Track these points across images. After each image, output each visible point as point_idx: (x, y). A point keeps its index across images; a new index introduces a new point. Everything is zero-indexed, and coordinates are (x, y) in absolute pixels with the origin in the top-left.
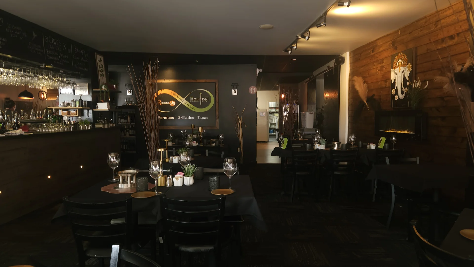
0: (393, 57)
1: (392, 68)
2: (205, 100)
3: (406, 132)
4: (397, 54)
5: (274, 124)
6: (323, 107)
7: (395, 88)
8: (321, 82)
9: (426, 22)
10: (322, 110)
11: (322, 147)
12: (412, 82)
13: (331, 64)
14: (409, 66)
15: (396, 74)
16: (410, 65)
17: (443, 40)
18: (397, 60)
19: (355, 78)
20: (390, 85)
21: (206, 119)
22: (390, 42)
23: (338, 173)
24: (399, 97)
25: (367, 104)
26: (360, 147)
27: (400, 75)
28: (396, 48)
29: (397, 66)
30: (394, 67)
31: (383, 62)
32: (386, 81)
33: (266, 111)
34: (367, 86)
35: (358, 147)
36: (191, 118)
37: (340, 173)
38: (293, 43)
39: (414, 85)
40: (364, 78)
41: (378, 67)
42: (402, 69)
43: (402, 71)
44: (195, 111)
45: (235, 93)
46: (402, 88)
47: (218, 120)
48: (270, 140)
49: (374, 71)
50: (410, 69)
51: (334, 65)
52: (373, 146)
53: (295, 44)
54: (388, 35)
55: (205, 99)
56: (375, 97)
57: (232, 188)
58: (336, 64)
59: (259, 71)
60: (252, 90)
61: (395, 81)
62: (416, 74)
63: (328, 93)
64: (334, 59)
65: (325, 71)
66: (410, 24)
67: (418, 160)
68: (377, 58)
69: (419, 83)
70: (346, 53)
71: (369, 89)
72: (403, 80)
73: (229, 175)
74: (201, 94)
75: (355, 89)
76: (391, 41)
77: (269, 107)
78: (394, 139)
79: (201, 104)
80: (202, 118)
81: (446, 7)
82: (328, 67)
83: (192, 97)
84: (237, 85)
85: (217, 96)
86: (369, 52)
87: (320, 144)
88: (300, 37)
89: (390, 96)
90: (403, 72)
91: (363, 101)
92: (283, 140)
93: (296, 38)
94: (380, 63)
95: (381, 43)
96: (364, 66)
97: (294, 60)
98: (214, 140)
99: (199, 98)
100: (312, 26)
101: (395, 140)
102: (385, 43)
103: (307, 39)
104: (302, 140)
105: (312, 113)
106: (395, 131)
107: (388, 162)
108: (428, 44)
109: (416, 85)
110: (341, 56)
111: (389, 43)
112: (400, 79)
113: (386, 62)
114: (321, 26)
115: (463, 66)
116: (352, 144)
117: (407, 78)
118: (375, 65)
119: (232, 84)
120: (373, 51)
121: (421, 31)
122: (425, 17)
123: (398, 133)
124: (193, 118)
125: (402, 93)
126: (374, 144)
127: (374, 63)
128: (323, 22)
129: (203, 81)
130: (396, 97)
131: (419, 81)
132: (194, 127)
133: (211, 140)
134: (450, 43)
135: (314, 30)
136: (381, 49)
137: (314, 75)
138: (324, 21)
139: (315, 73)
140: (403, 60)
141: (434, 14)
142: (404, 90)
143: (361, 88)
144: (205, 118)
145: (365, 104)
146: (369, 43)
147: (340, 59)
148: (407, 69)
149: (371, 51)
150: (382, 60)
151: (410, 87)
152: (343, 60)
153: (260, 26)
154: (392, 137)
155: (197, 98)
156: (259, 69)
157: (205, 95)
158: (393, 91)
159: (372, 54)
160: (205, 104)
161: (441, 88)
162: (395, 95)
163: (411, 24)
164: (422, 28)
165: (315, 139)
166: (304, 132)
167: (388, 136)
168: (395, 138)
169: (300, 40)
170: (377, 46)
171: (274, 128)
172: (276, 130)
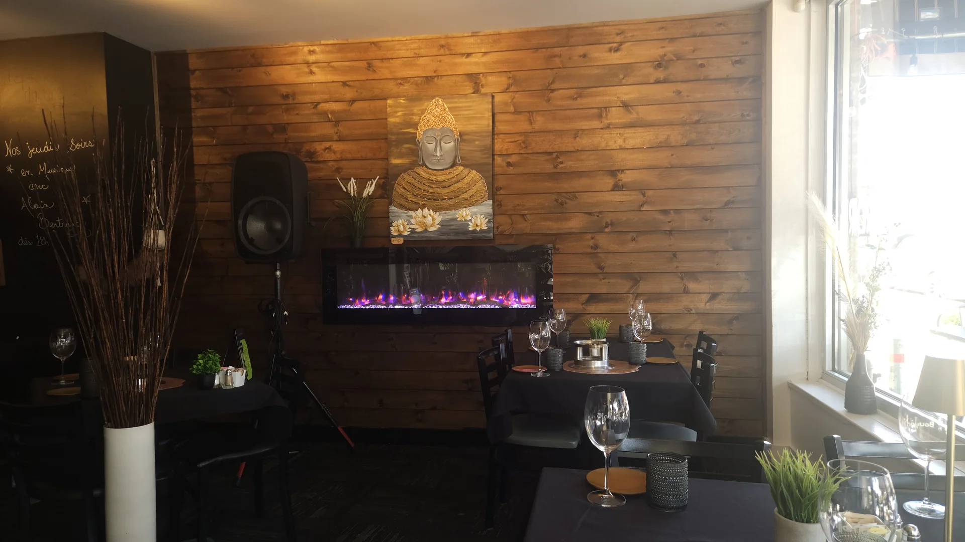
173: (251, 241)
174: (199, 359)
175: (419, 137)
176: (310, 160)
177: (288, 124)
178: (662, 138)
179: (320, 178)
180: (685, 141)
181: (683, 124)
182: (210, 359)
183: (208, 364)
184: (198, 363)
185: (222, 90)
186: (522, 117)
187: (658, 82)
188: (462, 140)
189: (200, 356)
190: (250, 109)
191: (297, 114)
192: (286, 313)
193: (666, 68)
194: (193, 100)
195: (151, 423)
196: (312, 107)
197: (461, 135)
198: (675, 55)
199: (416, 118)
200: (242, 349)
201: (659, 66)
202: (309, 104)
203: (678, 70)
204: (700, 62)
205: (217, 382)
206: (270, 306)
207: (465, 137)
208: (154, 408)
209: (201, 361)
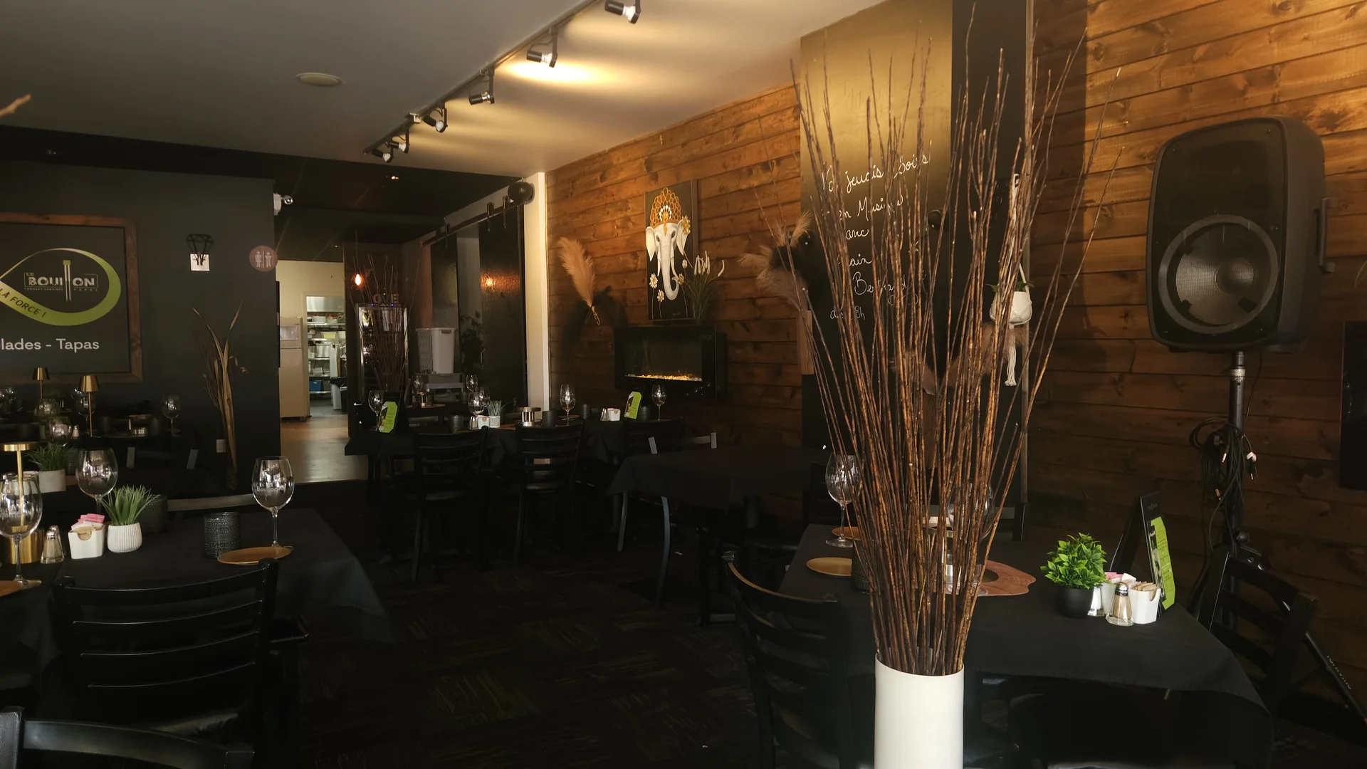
0: (650, 198)
1: (648, 225)
2: (86, 285)
3: (684, 378)
4: (658, 192)
5: (325, 364)
6: (478, 315)
7: (656, 274)
8: (471, 245)
9: (715, 125)
10: (474, 323)
11: (493, 422)
12: (692, 261)
13: (499, 198)
14: (685, 221)
15: (659, 240)
16: (688, 221)
17: (750, 170)
18: (658, 206)
19: (564, 242)
20: (645, 265)
21: (90, 347)
22: (641, 160)
23: (537, 488)
24: (665, 296)
25: (593, 309)
26: (585, 417)
27: (666, 241)
28: (655, 177)
29: (660, 220)
30: (653, 221)
31: (627, 209)
32: (635, 255)
33: (299, 322)
34: (591, 264)
35: (581, 418)
36: (29, 346)
37: (540, 488)
38: (397, 133)
39: (698, 270)
40: (584, 243)
41: (617, 219)
42: (671, 227)
43: (671, 233)
44: (45, 320)
45: (199, 264)
46: (672, 275)
47: (137, 354)
48: (314, 412)
49: (606, 229)
50: (689, 231)
51: (507, 204)
52: (613, 415)
53: (404, 137)
54: (636, 142)
55: (86, 280)
56: (611, 294)
57: (281, 544)
58: (512, 201)
59: (283, 201)
60: (261, 258)
61: (655, 256)
62: (700, 242)
63: (493, 278)
64: (507, 188)
65: (480, 215)
66: (683, 123)
67: (713, 440)
68: (613, 195)
69: (707, 265)
70: (535, 175)
71: (598, 274)
72: (672, 255)
73: (270, 507)
74: (67, 264)
75: (564, 271)
76: (642, 157)
77: (309, 310)
78: (659, 395)
79: (68, 296)
80: (76, 347)
81: (755, 97)
82: (490, 206)
83: (32, 274)
84: (207, 242)
85: (133, 274)
86: (594, 178)
87: (488, 415)
88: (416, 120)
89: (646, 292)
90: (673, 236)
91: (585, 303)
92: (383, 408)
93: (406, 120)
94: (621, 210)
95: (621, 161)
96: (582, 213)
97: (393, 178)
98: (143, 417)
99: (61, 279)
100: (454, 95)
101: (662, 398)
102: (630, 161)
103: (439, 130)
104: (429, 406)
105: (449, 332)
106: (661, 377)
107: (654, 450)
108: (721, 174)
109: (702, 269)
110: (524, 181)
111: (638, 162)
112: (668, 253)
113: (635, 209)
114: (481, 101)
115: (791, 233)
116: (568, 411)
117: (682, 252)
118: (608, 213)
119: (191, 235)
120: (603, 178)
121: (706, 143)
122: (713, 113)
123: (667, 380)
124: (38, 346)
125: (673, 285)
126: (617, 410)
127: (607, 209)
128: (486, 93)
129: (78, 220)
130: (660, 293)
131: (707, 259)
132: (48, 378)
133: (129, 418)
134: (765, 178)
135: (458, 106)
136: (622, 175)
137: (448, 225)
138: (488, 89)
139: (453, 219)
140: (671, 207)
141: (731, 108)
142: (676, 278)
143: (578, 269)
144: (88, 346)
145: (589, 309)
146: (593, 155)
147: (522, 190)
148: (681, 230)
149: (598, 176)
150: (626, 201)
151: (688, 273)
152: (529, 193)
153: (301, 74)
154: (656, 391)
155: (51, 279)
156: (282, 196)
157: (84, 267)
158: (654, 280)
159: (601, 185)
160: (85, 300)
161: (753, 277)
162: (656, 290)
163: (686, 124)
164: (707, 138)
165: (475, 402)
166: (428, 385)
167: (647, 388)
168: (661, 392)
169: (416, 127)
170: (611, 165)
171: (322, 375)
172: (334, 381)
173: (1183, 307)
174: (1061, 552)
176: (1329, 132)
177: (1282, 64)
179: (1350, 168)
182: (1082, 555)
183: (1078, 565)
184: (1057, 560)
185: (1144, 27)
189: (1062, 544)
190: (1200, 51)
191: (1306, 39)
192: (1251, 455)
194: (1090, 58)
195: (957, 672)
196: (1343, 16)
200: (1154, 538)
202: (1337, 12)
205: (1095, 605)
206: (1217, 438)
208: (963, 644)
209: (1063, 557)
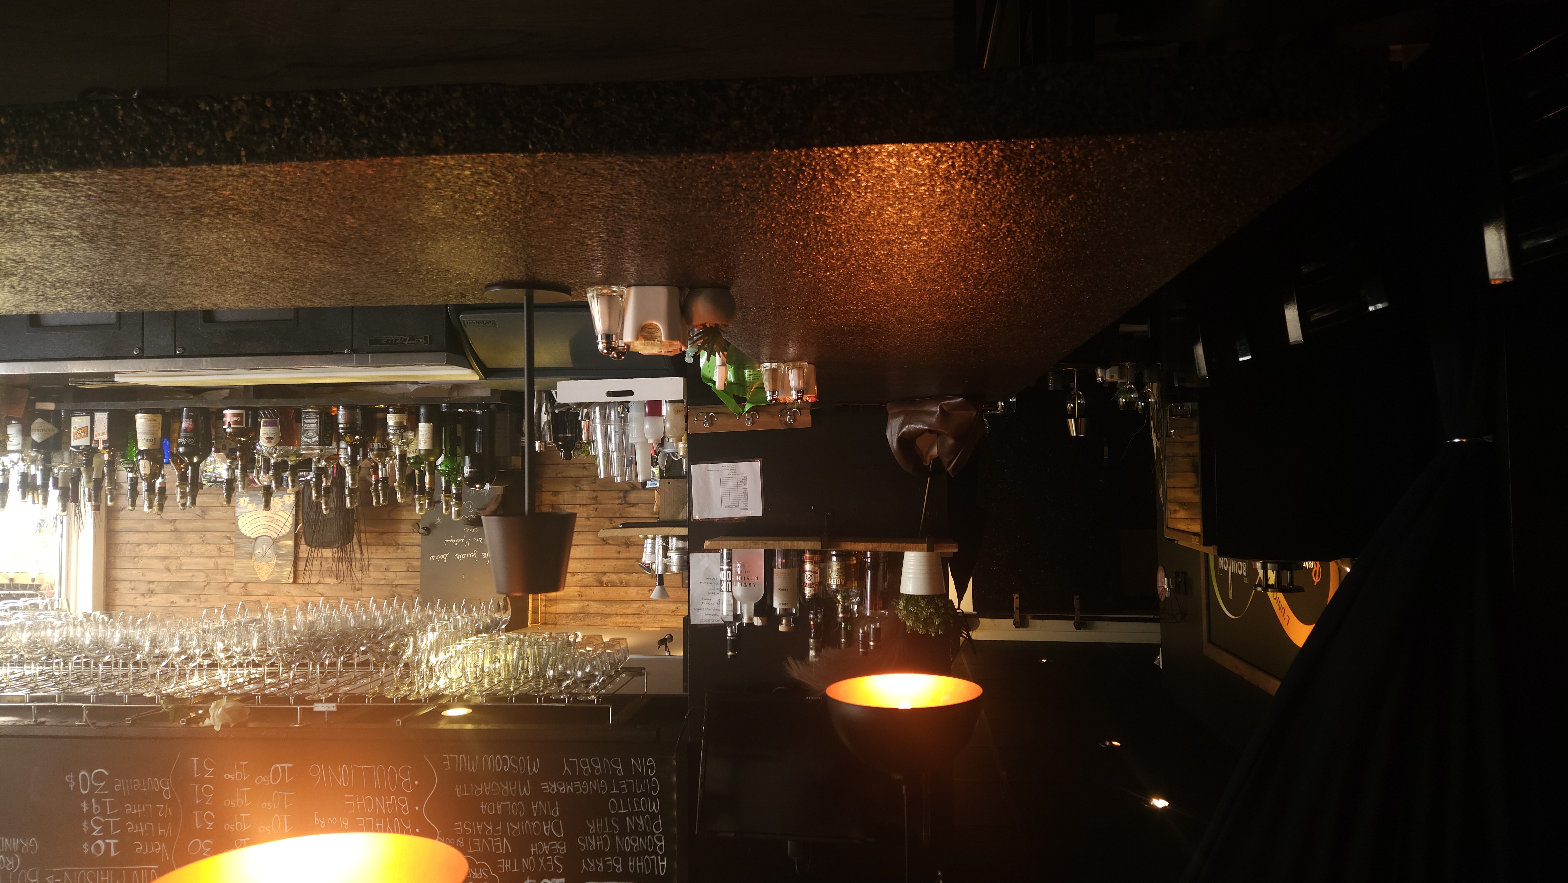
175: (275, 557)
178: (152, 549)
180: (141, 546)
181: (141, 557)
186: (221, 567)
187: (153, 582)
188: (250, 554)
193: (149, 590)
197: (251, 557)
198: (144, 596)
199: (276, 569)
201: (152, 591)
203: (143, 588)
204: (133, 591)
207: (249, 556)
